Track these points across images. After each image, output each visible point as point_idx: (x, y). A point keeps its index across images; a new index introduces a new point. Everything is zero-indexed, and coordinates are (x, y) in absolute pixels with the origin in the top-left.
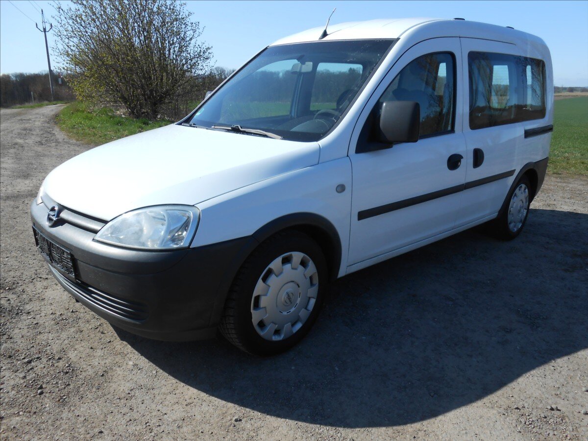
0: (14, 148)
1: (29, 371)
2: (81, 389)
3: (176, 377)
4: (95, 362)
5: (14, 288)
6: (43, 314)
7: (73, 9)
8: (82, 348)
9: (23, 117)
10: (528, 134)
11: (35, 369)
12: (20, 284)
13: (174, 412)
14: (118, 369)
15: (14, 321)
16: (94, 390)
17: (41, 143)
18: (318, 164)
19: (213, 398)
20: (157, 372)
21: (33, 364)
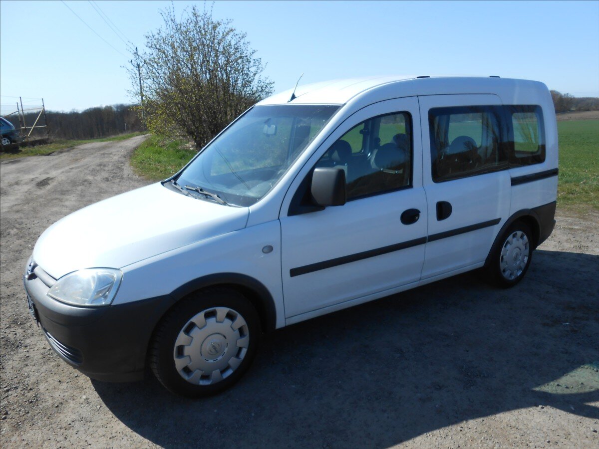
0: (83, 185)
1: (4, 398)
2: (36, 417)
3: (114, 412)
4: (56, 395)
5: (24, 324)
6: (36, 349)
7: (148, 53)
8: (53, 380)
9: (106, 151)
10: (515, 181)
11: (10, 397)
12: (30, 320)
13: (98, 443)
14: (71, 402)
15: (12, 353)
16: (45, 419)
17: (107, 180)
18: (245, 227)
19: (135, 433)
20: (101, 407)
21: (10, 392)
